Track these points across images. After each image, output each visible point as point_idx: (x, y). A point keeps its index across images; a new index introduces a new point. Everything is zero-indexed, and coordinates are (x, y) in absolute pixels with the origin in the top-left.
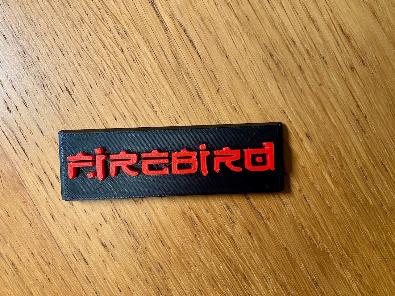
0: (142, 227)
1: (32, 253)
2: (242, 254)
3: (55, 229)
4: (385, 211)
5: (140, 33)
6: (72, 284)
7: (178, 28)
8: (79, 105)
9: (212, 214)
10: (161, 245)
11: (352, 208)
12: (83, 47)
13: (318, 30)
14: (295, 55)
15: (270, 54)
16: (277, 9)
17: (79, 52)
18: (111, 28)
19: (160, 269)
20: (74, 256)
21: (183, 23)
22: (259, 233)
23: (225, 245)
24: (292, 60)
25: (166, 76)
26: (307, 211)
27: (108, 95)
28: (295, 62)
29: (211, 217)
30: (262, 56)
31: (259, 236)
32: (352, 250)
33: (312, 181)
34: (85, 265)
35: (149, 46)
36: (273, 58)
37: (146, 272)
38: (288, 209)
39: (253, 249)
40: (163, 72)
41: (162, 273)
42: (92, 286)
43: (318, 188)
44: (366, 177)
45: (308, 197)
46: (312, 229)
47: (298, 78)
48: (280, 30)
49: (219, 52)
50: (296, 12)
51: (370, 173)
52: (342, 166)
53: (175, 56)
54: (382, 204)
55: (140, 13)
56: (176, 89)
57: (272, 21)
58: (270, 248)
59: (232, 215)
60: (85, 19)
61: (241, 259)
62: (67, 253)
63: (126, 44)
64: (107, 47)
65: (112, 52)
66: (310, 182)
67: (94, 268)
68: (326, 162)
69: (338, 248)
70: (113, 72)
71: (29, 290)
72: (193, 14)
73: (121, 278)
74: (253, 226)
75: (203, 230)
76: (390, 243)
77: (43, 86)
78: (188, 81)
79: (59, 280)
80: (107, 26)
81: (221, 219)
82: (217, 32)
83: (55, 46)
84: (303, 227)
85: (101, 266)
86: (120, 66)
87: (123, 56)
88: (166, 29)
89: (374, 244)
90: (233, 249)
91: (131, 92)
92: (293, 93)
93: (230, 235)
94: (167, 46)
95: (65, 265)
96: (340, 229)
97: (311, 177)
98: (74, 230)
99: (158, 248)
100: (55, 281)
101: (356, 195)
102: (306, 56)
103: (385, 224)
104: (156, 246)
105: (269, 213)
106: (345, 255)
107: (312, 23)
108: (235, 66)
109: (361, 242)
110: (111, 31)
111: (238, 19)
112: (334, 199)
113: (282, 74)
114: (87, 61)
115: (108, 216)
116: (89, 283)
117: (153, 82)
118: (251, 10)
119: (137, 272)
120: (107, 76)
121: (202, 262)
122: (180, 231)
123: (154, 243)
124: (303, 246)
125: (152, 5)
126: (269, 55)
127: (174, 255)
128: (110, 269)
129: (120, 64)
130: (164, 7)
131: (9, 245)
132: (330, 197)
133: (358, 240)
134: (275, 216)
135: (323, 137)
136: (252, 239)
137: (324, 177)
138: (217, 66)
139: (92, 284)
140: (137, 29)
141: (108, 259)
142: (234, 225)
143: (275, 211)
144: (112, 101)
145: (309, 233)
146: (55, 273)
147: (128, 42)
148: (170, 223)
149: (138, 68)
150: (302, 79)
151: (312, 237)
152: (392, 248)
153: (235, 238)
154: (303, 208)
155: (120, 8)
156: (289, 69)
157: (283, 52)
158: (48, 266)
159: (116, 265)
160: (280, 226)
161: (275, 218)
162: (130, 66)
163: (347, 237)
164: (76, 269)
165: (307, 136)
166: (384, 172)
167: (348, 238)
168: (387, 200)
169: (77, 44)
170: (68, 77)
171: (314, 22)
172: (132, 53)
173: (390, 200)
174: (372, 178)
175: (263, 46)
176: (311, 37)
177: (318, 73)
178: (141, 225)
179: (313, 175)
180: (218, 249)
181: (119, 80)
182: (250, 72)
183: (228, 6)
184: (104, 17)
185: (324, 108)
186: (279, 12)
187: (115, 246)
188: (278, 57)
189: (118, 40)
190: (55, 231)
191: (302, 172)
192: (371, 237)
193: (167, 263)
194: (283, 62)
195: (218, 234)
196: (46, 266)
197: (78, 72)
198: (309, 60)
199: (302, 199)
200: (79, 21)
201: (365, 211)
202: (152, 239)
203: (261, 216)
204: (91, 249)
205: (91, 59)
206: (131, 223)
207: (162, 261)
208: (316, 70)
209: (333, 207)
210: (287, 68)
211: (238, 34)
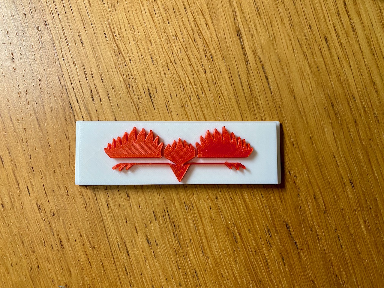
0: (188, 232)
1: (81, 235)
2: (272, 277)
3: (108, 216)
5: (224, 60)
6: (111, 272)
7: (257, 64)
8: (157, 110)
9: (253, 235)
10: (201, 253)
11: (379, 257)
12: (172, 61)
13: (377, 92)
14: (353, 110)
15: (331, 103)
16: (345, 67)
17: (167, 64)
18: (200, 50)
19: (195, 275)
20: (118, 245)
21: (262, 60)
22: (292, 261)
23: (259, 266)
24: (349, 114)
25: (238, 102)
26: (338, 251)
27: (184, 107)
28: (352, 115)
29: (252, 237)
30: (324, 104)
31: (291, 264)
33: (348, 223)
34: (127, 257)
35: (230, 73)
36: (333, 108)
37: (181, 275)
38: (322, 245)
39: (283, 275)
40: (237, 97)
41: (196, 280)
42: (128, 278)
43: (352, 231)
45: (342, 238)
46: (340, 268)
47: (352, 130)
48: (344, 85)
49: (289, 92)
50: (361, 73)
52: (377, 216)
53: (250, 86)
55: (228, 43)
56: (244, 114)
57: (338, 76)
58: (299, 277)
59: (271, 239)
60: (179, 36)
61: (271, 283)
62: (113, 241)
63: (210, 67)
64: (193, 65)
65: (196, 71)
66: (346, 224)
67: (134, 262)
68: (363, 210)
70: (193, 88)
71: (69, 269)
72: (273, 54)
73: (157, 277)
74: (288, 253)
75: (242, 247)
77: (129, 85)
78: (256, 110)
79: (99, 265)
80: (197, 47)
81: (260, 241)
82: (290, 75)
83: (147, 53)
84: (332, 265)
85: (141, 261)
86: (200, 85)
87: (205, 76)
88: (247, 62)
90: (265, 270)
91: (205, 109)
92: (345, 142)
93: (266, 257)
94: (245, 76)
95: (109, 254)
96: (366, 274)
97: (347, 220)
98: (124, 221)
99: (197, 255)
100: (95, 265)
102: (363, 113)
104: (197, 253)
105: (304, 245)
107: (373, 85)
108: (299, 107)
110: (199, 52)
111: (310, 68)
113: (339, 123)
114: (172, 73)
115: (159, 215)
116: (126, 275)
117: (226, 104)
118: (323, 62)
119: (174, 273)
120: (187, 91)
121: (235, 278)
122: (221, 244)
123: (195, 250)
124: (329, 282)
125: (240, 38)
126: (331, 105)
127: (210, 265)
128: (148, 266)
129: (200, 82)
130: (249, 42)
131: (61, 221)
132: (362, 242)
134: (309, 248)
135: (364, 186)
136: (285, 266)
138: (284, 103)
139: (129, 276)
140: (222, 56)
141: (149, 256)
142: (271, 249)
143: (309, 244)
144: (186, 113)
145: (337, 271)
146: (97, 258)
147: (212, 66)
148: (214, 235)
149: (216, 90)
150: (355, 132)
151: (339, 276)
153: (269, 261)
154: (335, 246)
155: (211, 34)
156: (346, 121)
157: (343, 104)
158: (93, 250)
159: (155, 262)
160: (312, 258)
161: (308, 250)
162: (209, 87)
164: (118, 258)
165: (351, 182)
169: (167, 57)
170: (153, 83)
171: (374, 84)
172: (213, 75)
175: (327, 95)
176: (370, 97)
177: (370, 129)
178: (187, 230)
179: (349, 219)
180: (252, 268)
181: (197, 97)
182: (312, 115)
183: (304, 54)
184: (195, 39)
185: (370, 161)
186: (346, 70)
187: (159, 244)
188: (338, 107)
189: (203, 61)
190: (107, 218)
191: (341, 214)
193: (203, 271)
194: (341, 113)
195: (255, 254)
196: (91, 250)
197: (162, 81)
198: (364, 116)
199: (335, 239)
200: (173, 37)
202: (194, 245)
203: (297, 246)
204: (136, 243)
205: (177, 72)
206: (178, 226)
207: (199, 269)
208: (369, 127)
209: (362, 252)
210: (344, 119)
211: (308, 80)
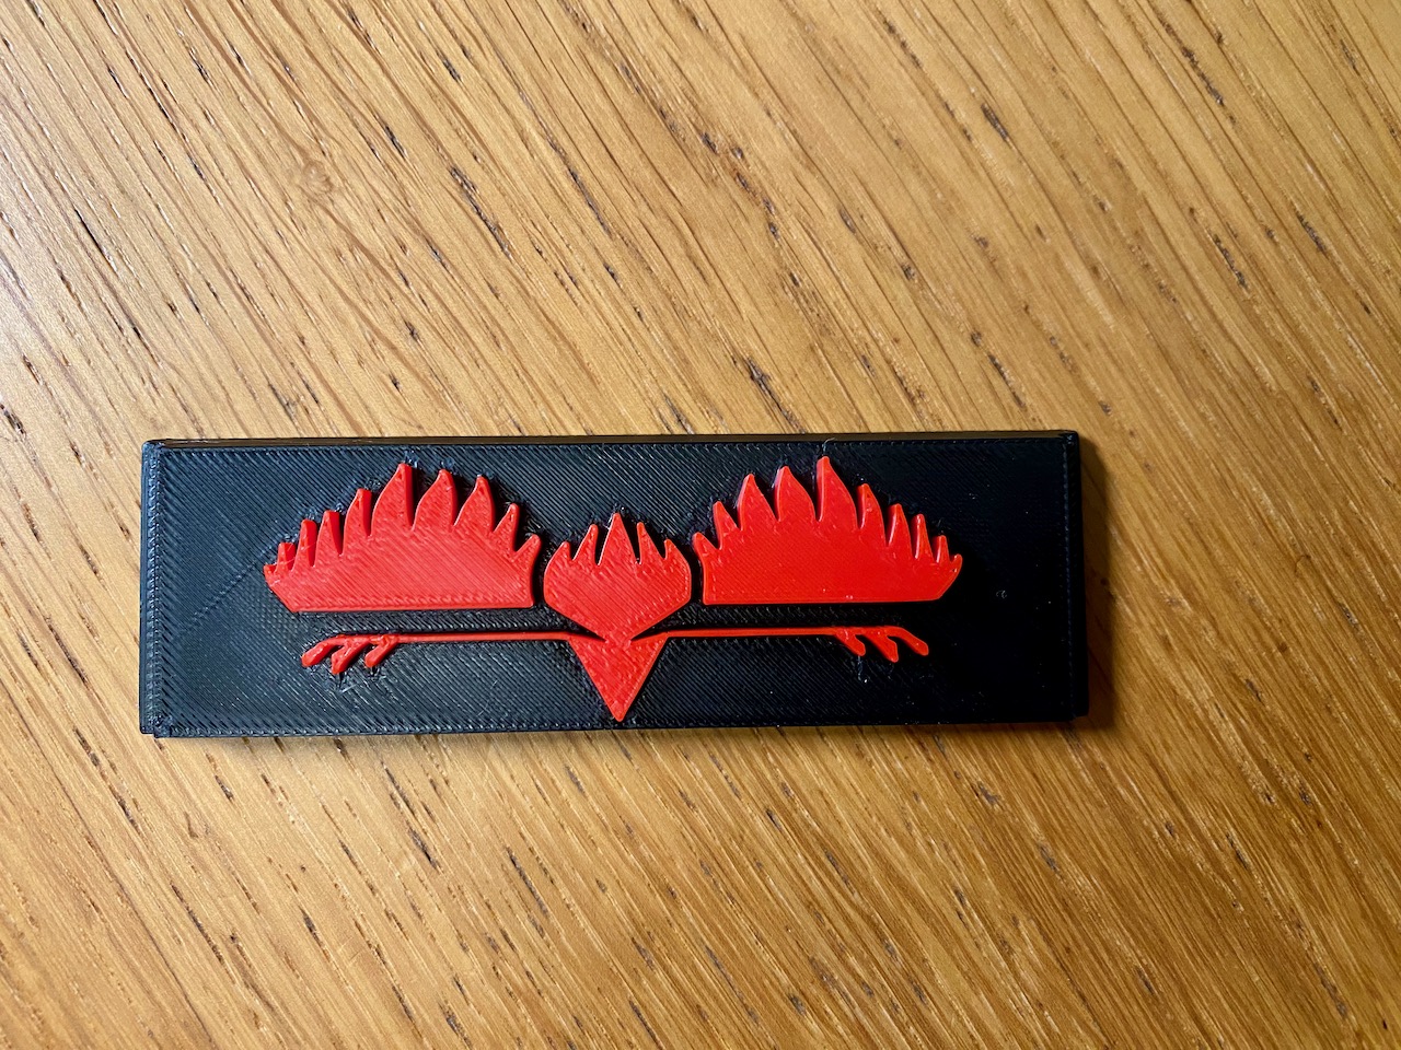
4: (1330, 412)
32: (1206, 581)
44: (1240, 275)
51: (1252, 259)
54: (1313, 383)
69: (1151, 574)
76: (1361, 547)
89: (1296, 552)
101: (1204, 351)
103: (1333, 468)
106: (1179, 603)
109: (1241, 545)
112: (1121, 370)
133: (1228, 535)
137: (1068, 278)
152: (1371, 565)
163: (1185, 526)
166: (1312, 255)
167: (1189, 533)
168: (1332, 367)
173: (1343, 365)
174: (1265, 279)
192: (1282, 525)
201: (1250, 415)
